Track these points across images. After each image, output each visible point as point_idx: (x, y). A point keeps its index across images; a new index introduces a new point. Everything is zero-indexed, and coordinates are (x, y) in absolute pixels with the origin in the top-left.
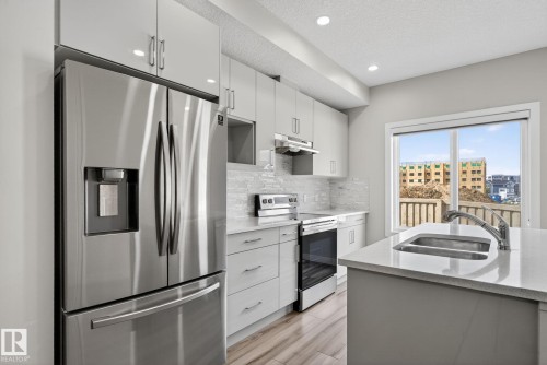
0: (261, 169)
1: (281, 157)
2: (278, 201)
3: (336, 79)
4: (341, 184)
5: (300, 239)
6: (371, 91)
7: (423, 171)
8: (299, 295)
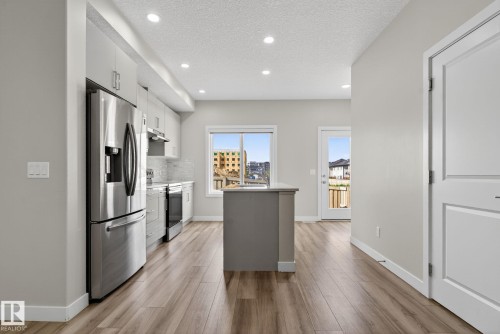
3: (179, 93)
4: (175, 163)
5: (167, 196)
6: (197, 102)
8: (167, 231)
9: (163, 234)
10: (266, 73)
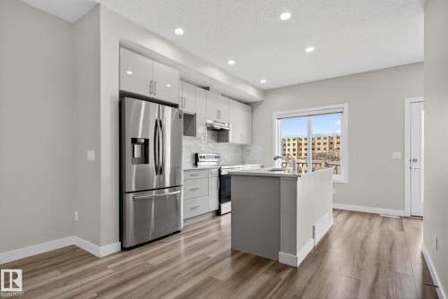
0: (199, 139)
1: (210, 132)
2: (209, 157)
5: (220, 176)
7: (327, 141)
8: (220, 207)
9: (217, 208)
10: (310, 49)
